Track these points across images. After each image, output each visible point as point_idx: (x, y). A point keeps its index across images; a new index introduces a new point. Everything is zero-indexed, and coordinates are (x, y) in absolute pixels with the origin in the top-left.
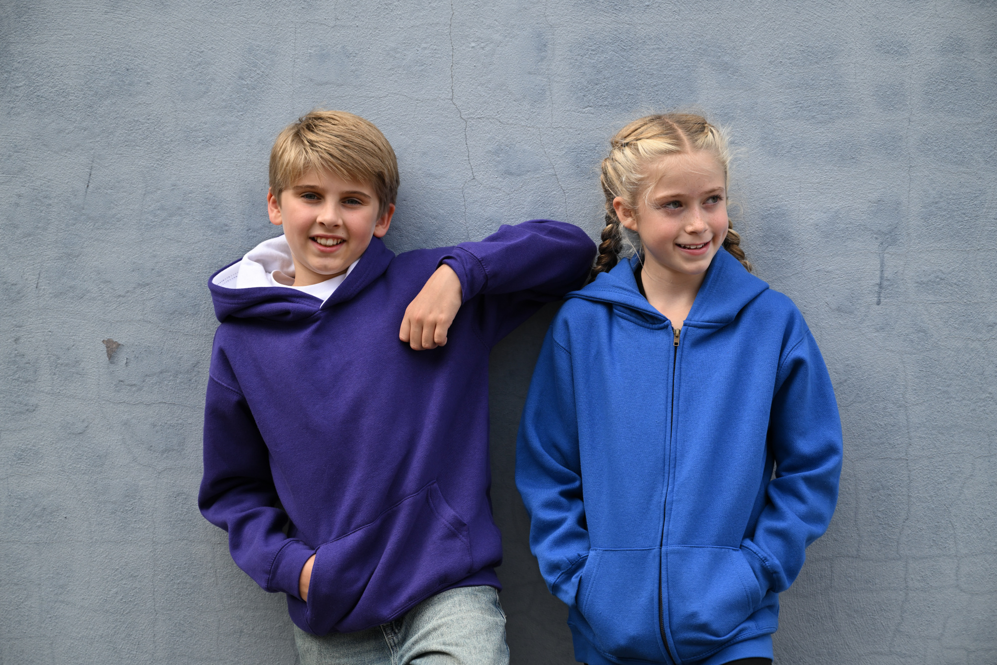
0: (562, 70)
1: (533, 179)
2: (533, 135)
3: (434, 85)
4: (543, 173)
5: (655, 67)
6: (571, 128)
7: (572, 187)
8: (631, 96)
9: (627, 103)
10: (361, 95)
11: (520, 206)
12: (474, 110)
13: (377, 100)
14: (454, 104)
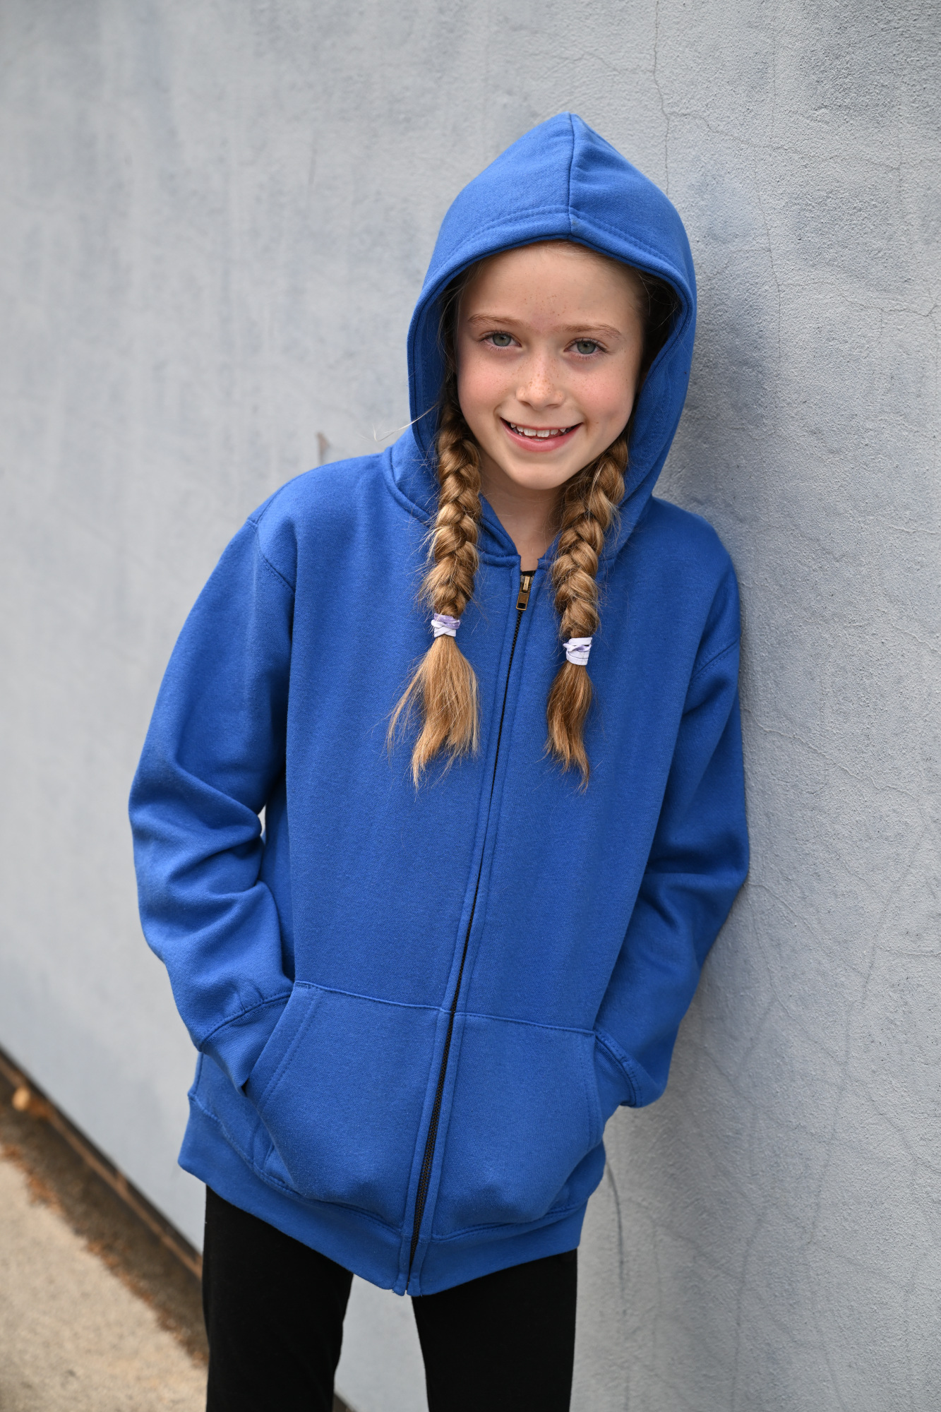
0: (792, 20)
1: (741, 253)
2: (747, 159)
3: (635, 40)
4: (754, 242)
5: (926, 25)
6: (796, 152)
7: (790, 281)
8: (885, 90)
9: (877, 105)
10: (554, 54)
11: (722, 307)
12: (679, 98)
13: (571, 66)
14: (656, 82)
